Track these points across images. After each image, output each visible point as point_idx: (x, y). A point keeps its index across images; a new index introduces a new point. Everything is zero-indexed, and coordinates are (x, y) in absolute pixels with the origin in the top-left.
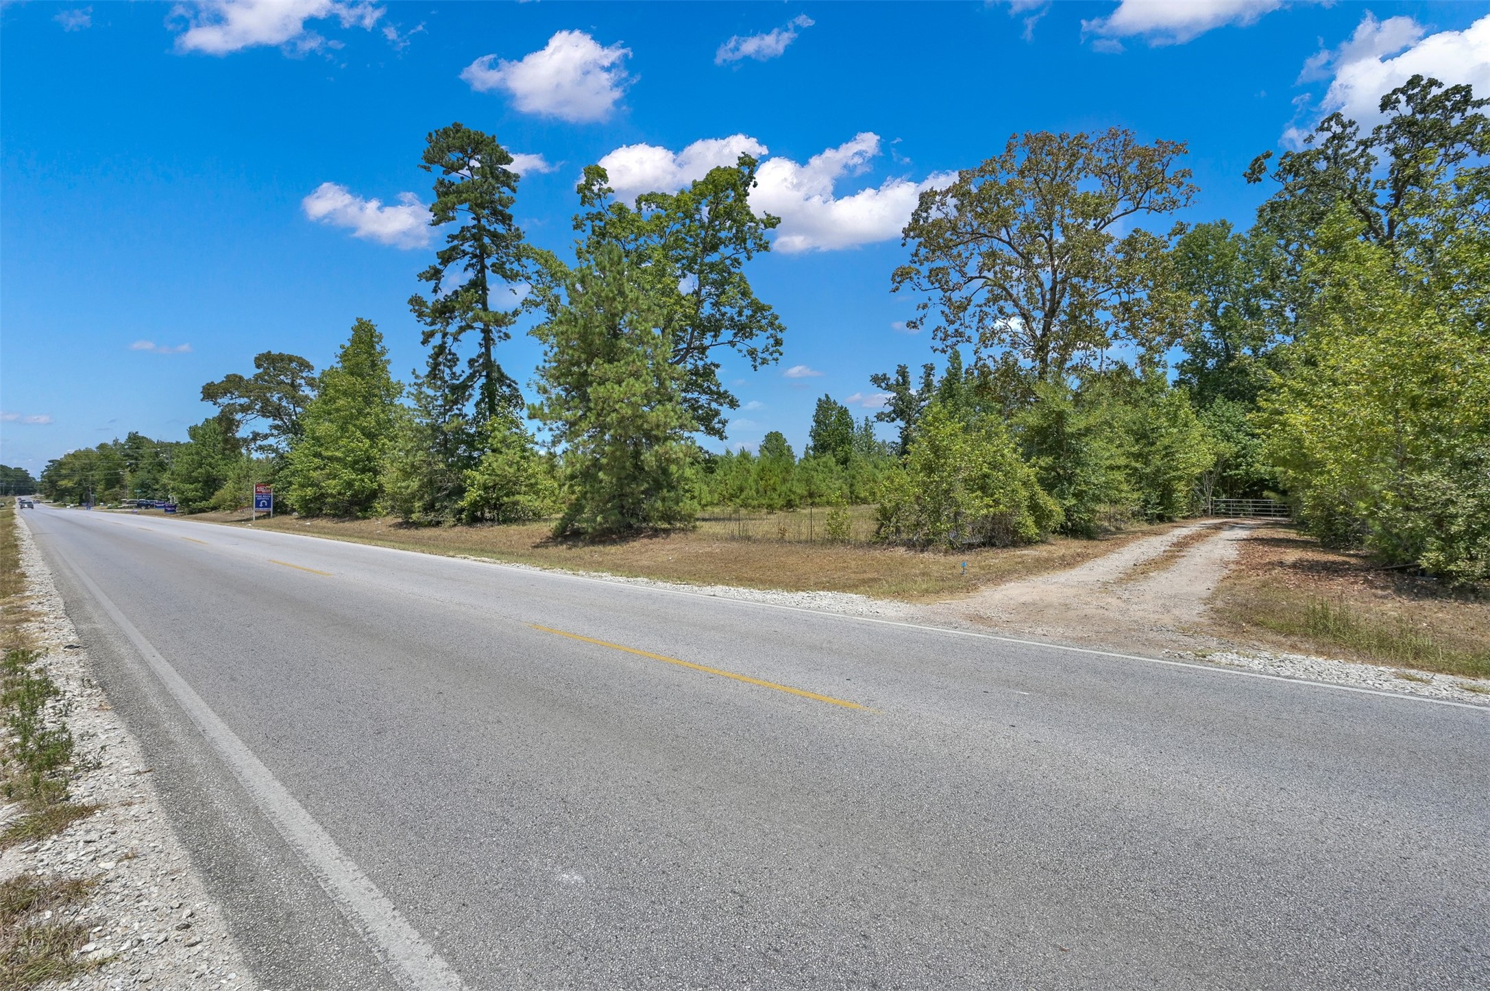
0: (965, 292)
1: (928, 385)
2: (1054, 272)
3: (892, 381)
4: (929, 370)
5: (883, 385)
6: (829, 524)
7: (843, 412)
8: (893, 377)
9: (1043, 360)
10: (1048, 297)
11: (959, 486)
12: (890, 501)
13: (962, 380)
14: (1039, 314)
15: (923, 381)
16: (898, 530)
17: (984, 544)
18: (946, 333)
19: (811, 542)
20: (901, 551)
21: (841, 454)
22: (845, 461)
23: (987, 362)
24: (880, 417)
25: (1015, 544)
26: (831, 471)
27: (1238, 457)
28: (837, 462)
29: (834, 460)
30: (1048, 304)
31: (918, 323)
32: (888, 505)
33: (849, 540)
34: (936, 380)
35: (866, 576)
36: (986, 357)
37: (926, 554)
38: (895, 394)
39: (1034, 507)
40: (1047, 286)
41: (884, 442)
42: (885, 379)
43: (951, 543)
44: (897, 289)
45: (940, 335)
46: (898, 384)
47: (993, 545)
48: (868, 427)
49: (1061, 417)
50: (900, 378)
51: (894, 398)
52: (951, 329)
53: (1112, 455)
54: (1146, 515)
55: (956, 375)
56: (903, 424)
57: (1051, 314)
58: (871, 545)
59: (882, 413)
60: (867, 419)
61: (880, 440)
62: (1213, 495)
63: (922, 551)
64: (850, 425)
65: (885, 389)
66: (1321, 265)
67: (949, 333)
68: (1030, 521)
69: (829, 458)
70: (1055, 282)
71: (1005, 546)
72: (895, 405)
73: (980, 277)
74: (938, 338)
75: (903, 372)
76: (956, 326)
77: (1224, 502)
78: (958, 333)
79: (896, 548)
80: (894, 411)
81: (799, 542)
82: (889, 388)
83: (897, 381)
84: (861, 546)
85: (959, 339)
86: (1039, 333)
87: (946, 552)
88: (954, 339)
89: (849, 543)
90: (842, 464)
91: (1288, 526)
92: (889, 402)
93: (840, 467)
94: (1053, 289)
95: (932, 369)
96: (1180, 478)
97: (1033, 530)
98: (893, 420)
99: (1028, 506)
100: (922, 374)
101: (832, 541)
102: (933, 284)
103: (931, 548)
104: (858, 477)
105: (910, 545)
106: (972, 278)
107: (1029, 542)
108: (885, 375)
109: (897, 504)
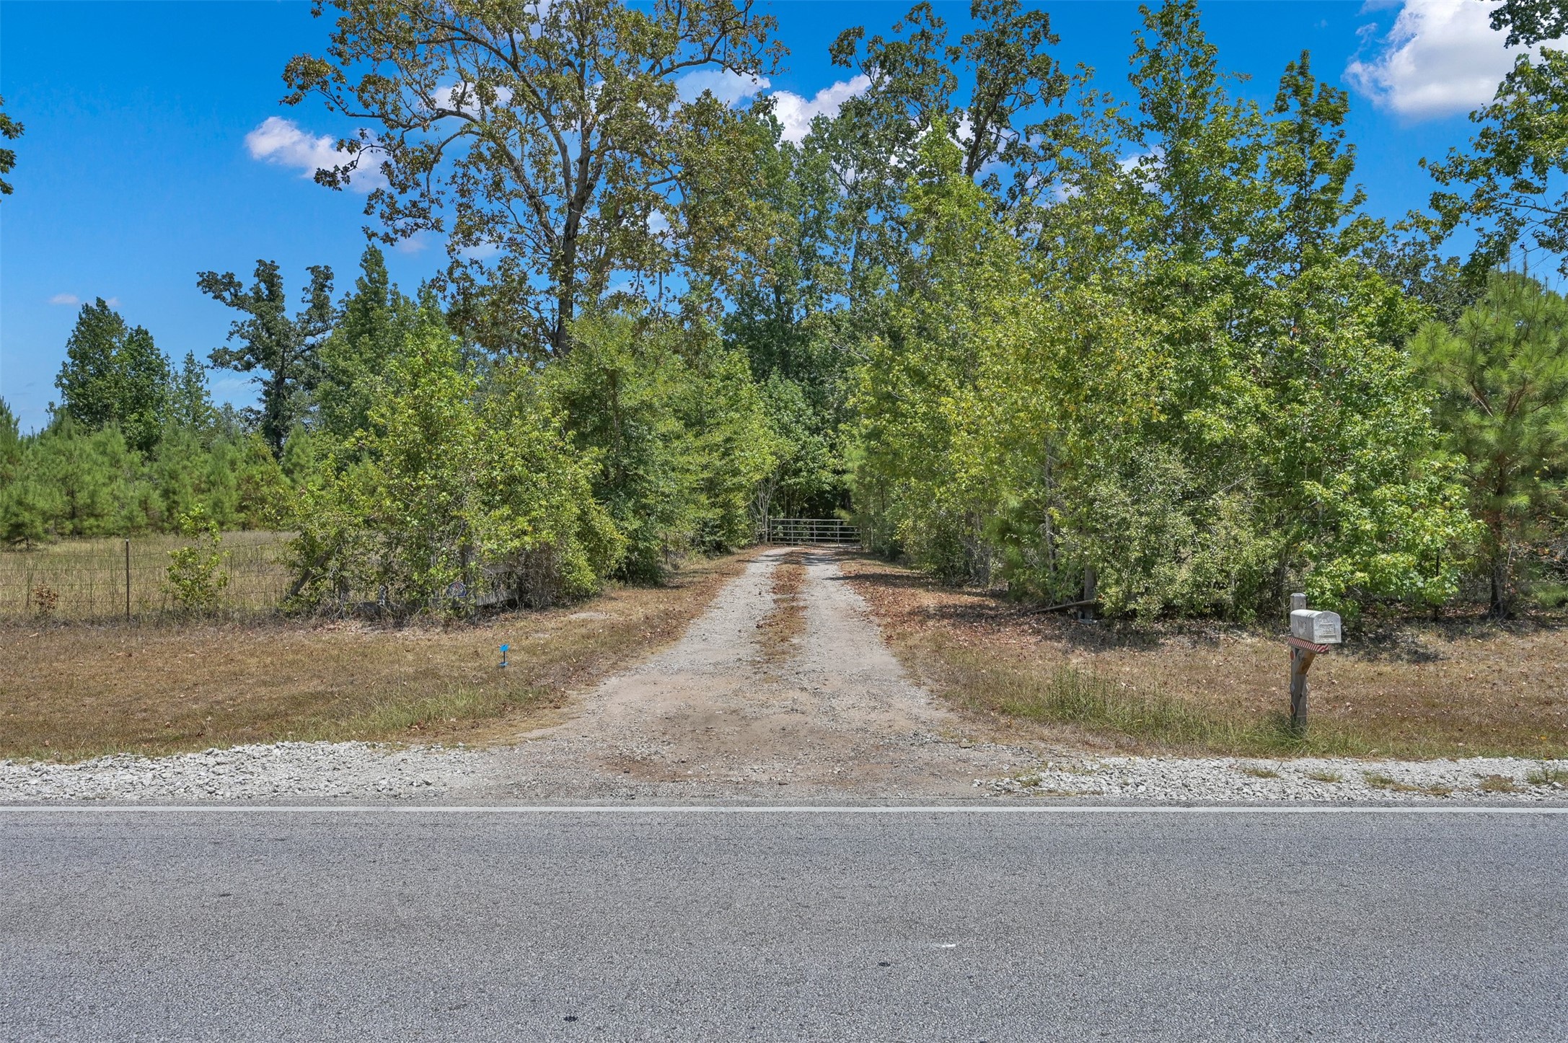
0: (433, 135)
1: (320, 306)
2: (586, 133)
3: (246, 290)
4: (322, 278)
5: (227, 295)
6: (175, 579)
7: (141, 340)
8: (248, 283)
9: (566, 279)
10: (574, 174)
11: (472, 498)
12: (323, 526)
13: (389, 304)
14: (553, 202)
15: (309, 297)
16: (343, 586)
17: (511, 605)
18: (392, 205)
19: (127, 620)
20: (353, 630)
21: (136, 429)
22: (147, 444)
23: (469, 271)
24: (220, 359)
25: (558, 603)
26: (115, 462)
27: (797, 460)
28: (130, 446)
29: (122, 439)
30: (574, 188)
31: (339, 175)
32: (318, 534)
33: (226, 613)
34: (335, 300)
35: (294, 690)
36: (467, 263)
37: (406, 632)
38: (253, 317)
39: (587, 533)
40: (575, 153)
41: (228, 408)
42: (231, 283)
43: (455, 607)
44: (295, 100)
45: (380, 207)
46: (258, 298)
47: (528, 606)
48: (192, 374)
49: (614, 378)
50: (263, 286)
51: (252, 324)
52: (403, 201)
53: (688, 449)
54: (703, 543)
55: (376, 293)
56: (268, 375)
57: (579, 202)
58: (280, 618)
59: (226, 351)
60: (190, 359)
61: (218, 404)
62: (770, 512)
63: (399, 625)
64: (156, 369)
65: (232, 304)
66: (925, 200)
67: (400, 206)
68: (582, 560)
69: (113, 435)
70: (586, 152)
71: (544, 608)
72: (255, 338)
73: (458, 114)
74: (377, 212)
75: (268, 274)
76: (413, 194)
77: (782, 523)
78: (417, 211)
79: (341, 624)
80: (251, 350)
81: (94, 621)
82: (239, 302)
83: (257, 291)
84: (253, 622)
85: (420, 221)
86: (559, 231)
87: (447, 624)
88: (410, 220)
89: (227, 618)
90: (140, 448)
91: (861, 555)
92: (238, 331)
93: (136, 456)
94: (583, 161)
95: (328, 277)
96: (739, 487)
97: (587, 577)
98: (248, 366)
99: (578, 534)
100: (308, 284)
101: (182, 617)
102: (367, 106)
103: (416, 617)
104: (184, 477)
105: (372, 614)
106: (443, 113)
107: (580, 597)
108: (231, 276)
109: (341, 533)
